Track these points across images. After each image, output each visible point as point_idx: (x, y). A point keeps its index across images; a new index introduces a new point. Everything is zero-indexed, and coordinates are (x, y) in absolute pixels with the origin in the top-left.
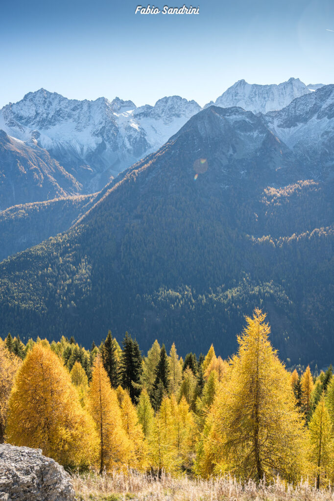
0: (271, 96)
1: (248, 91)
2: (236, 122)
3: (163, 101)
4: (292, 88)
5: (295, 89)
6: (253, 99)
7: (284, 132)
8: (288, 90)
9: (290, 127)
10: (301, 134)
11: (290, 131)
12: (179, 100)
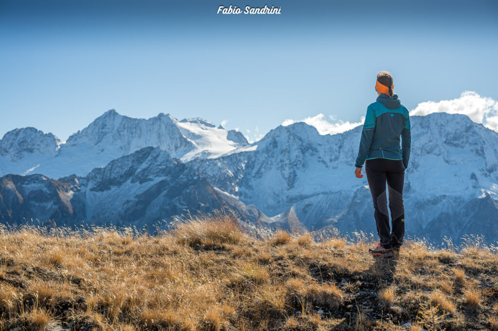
0: (138, 132)
1: (117, 123)
2: (32, 192)
3: (13, 134)
7: (94, 195)
8: (156, 127)
9: (103, 191)
11: (102, 195)
12: (34, 133)
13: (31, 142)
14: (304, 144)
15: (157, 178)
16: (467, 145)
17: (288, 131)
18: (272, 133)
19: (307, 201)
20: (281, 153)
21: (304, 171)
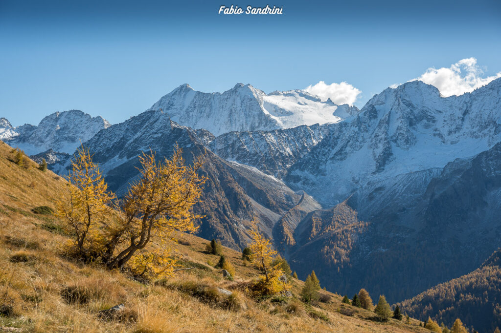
3: (52, 118)
12: (80, 117)
13: (73, 128)
14: (416, 112)
21: (408, 149)
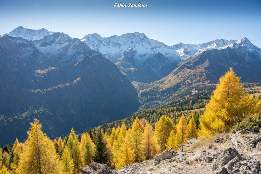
0: (35, 34)
1: (24, 31)
2: (20, 43)
4: (44, 32)
5: (45, 33)
6: (27, 35)
7: (42, 48)
8: (42, 33)
10: (49, 50)
11: (44, 48)
15: (65, 43)
16: (145, 42)
17: (92, 36)
18: (86, 36)
19: (109, 55)
20: (92, 42)
